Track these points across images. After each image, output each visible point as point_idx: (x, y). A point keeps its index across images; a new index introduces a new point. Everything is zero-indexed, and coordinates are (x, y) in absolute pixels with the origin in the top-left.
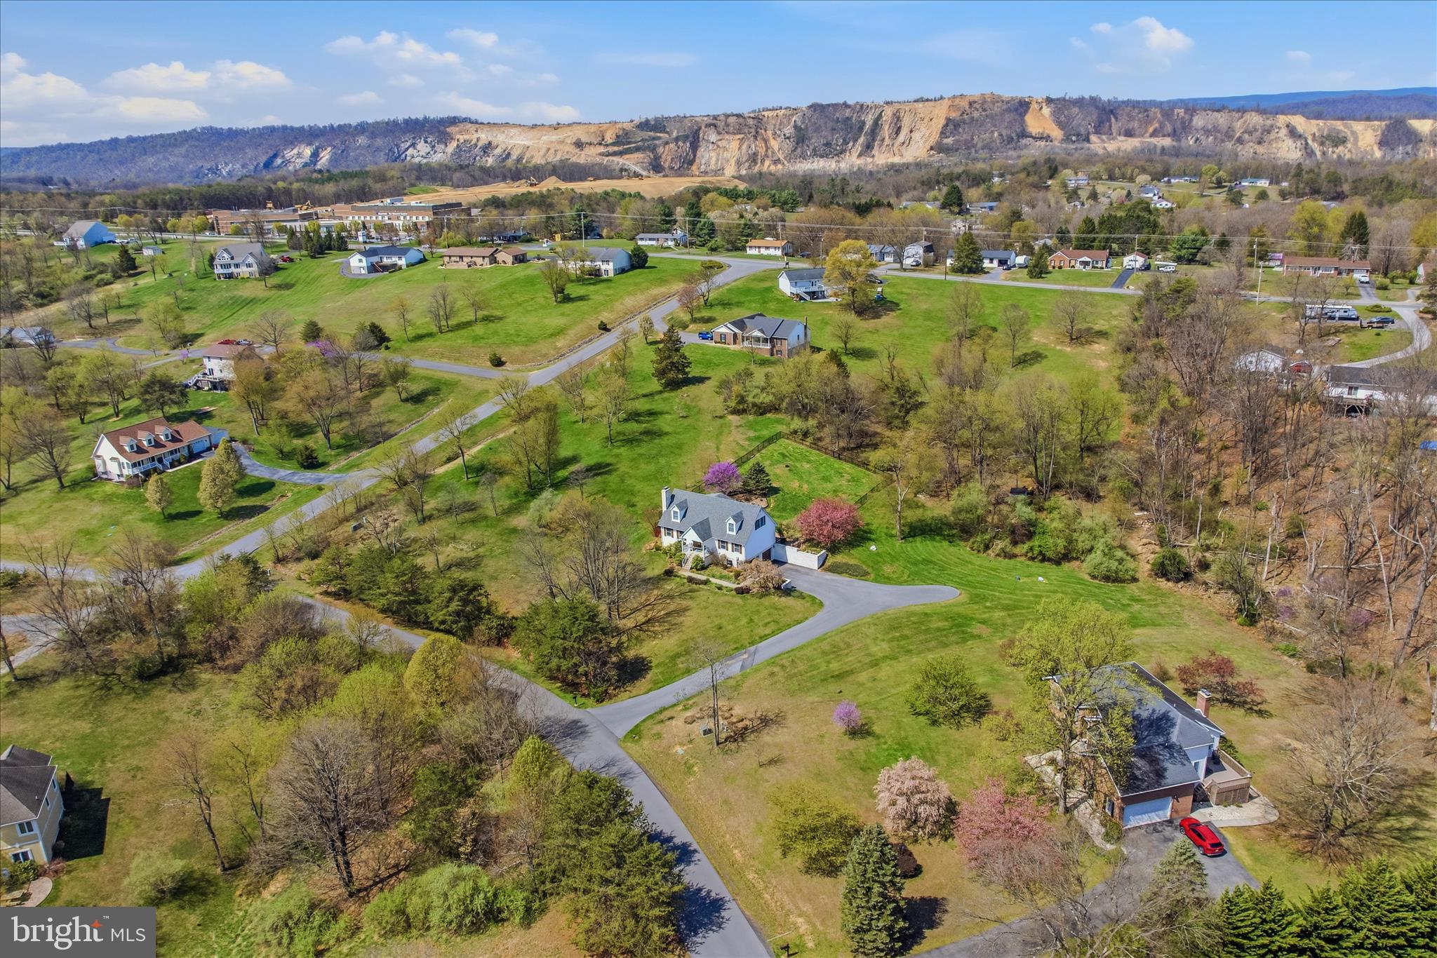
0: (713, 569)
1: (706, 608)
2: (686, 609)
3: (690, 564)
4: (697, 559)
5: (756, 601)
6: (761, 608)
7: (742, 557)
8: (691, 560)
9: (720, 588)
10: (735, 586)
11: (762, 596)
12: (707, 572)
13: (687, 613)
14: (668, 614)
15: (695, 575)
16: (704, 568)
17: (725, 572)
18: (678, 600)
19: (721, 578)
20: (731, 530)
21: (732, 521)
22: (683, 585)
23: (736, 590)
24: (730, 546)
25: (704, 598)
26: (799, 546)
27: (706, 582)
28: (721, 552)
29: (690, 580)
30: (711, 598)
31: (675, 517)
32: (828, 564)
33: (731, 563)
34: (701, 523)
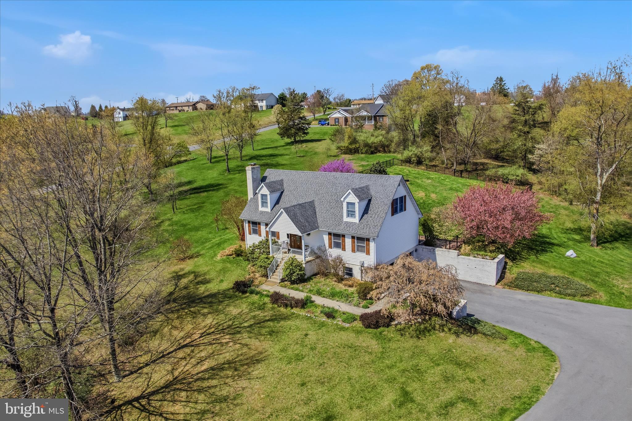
0: (320, 282)
1: (299, 358)
2: (255, 361)
3: (280, 273)
4: (293, 266)
5: (409, 343)
6: (423, 362)
7: (370, 260)
8: (282, 266)
9: (330, 314)
10: (359, 311)
11: (421, 333)
12: (309, 285)
13: (258, 370)
14: (215, 371)
15: (284, 291)
16: (302, 280)
17: (340, 287)
18: (245, 337)
19: (333, 295)
20: (351, 213)
21: (352, 198)
22: (262, 308)
23: (364, 318)
24: (348, 242)
25: (298, 335)
26: (458, 248)
27: (304, 304)
28: (334, 253)
29: (276, 298)
30: (313, 336)
31: (264, 203)
32: (510, 276)
33: (349, 272)
34: (301, 206)
